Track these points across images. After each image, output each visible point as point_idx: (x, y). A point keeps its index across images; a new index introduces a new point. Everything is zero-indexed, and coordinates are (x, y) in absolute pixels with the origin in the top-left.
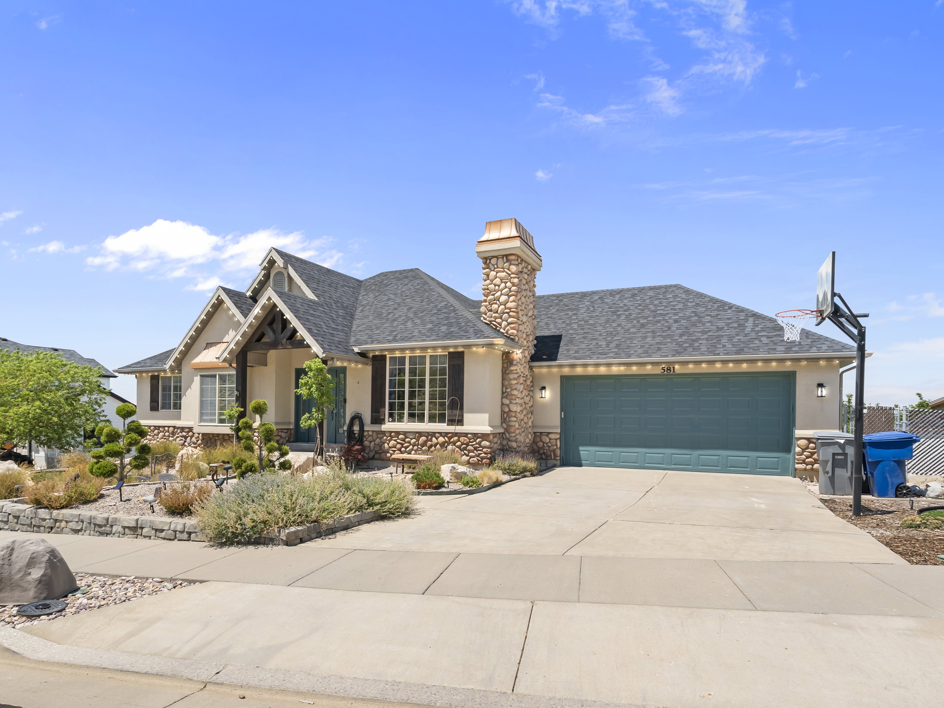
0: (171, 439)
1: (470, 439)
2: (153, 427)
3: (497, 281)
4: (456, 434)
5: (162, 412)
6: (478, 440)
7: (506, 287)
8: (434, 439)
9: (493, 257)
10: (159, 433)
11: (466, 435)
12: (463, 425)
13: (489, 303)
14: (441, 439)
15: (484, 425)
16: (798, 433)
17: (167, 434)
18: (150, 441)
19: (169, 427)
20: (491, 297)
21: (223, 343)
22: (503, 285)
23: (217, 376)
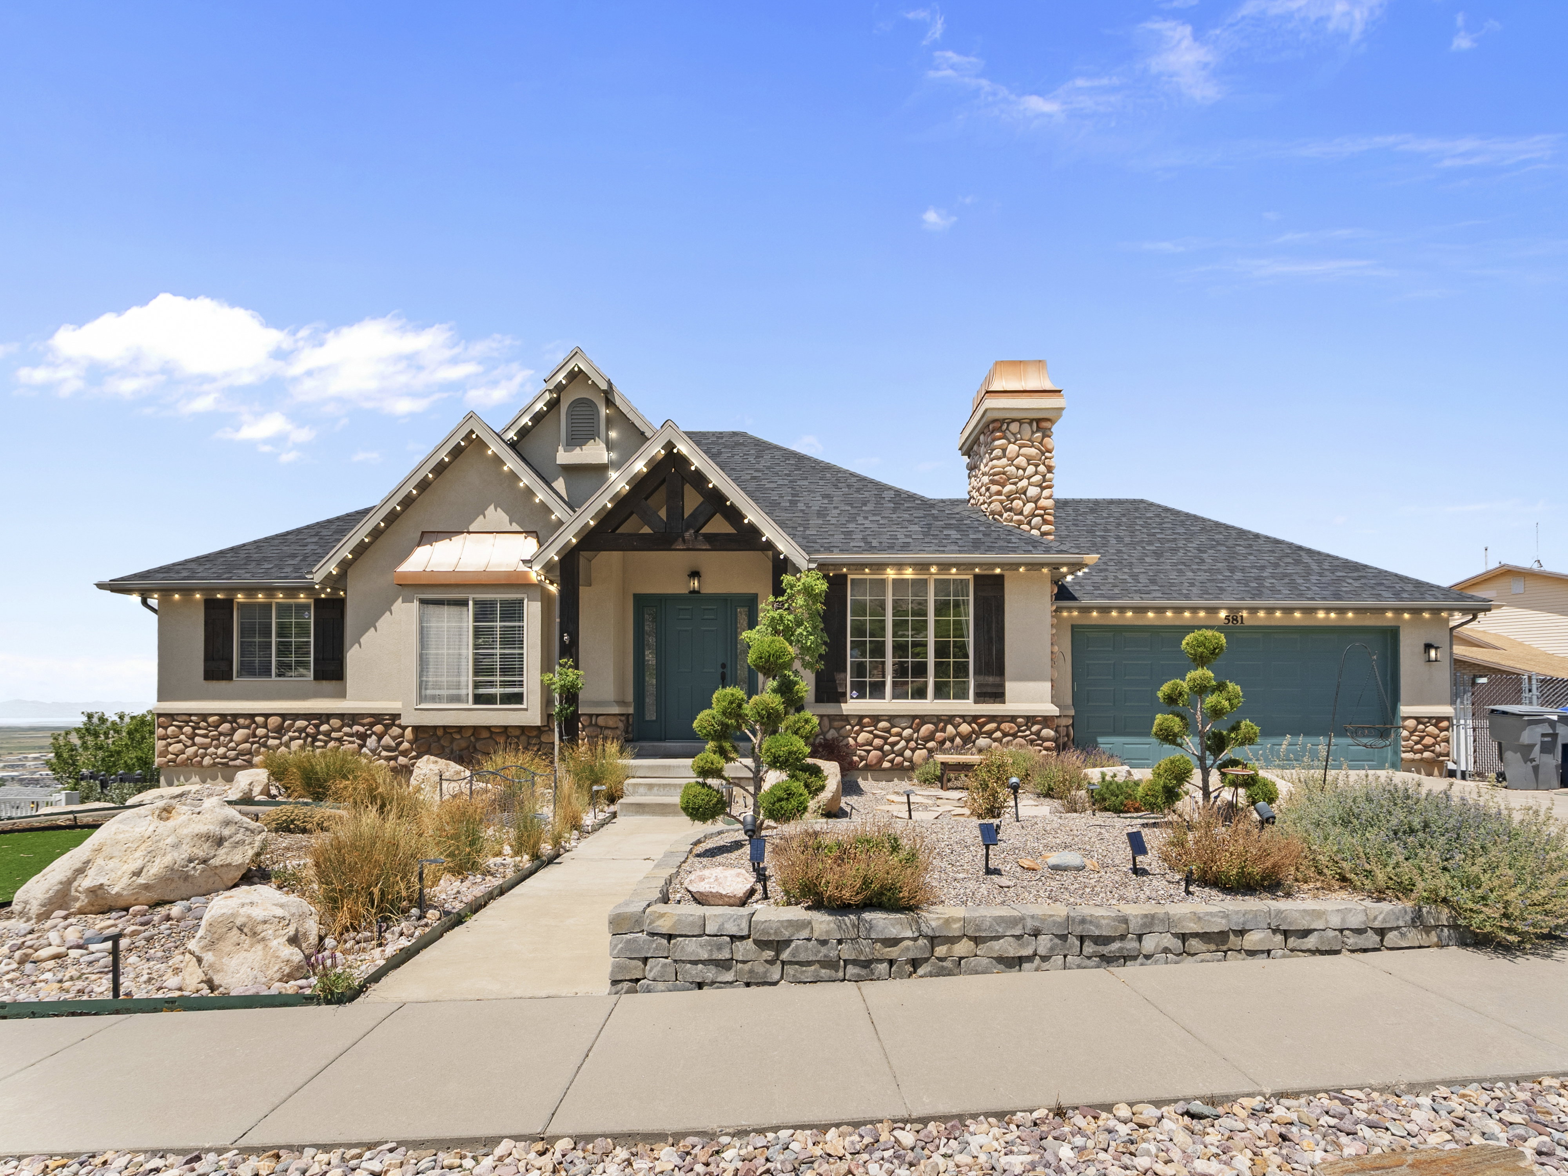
0: (271, 742)
1: (1019, 727)
2: (216, 718)
3: (1021, 461)
4: (992, 718)
5: (239, 682)
6: (1035, 728)
7: (1036, 473)
8: (950, 728)
9: (1014, 420)
10: (234, 730)
11: (1013, 719)
12: (1004, 703)
13: (1008, 497)
14: (965, 728)
15: (1042, 702)
16: (1405, 710)
17: (261, 731)
18: (206, 749)
19: (267, 716)
20: (1009, 488)
21: (469, 532)
22: (1031, 469)
23: (471, 603)
